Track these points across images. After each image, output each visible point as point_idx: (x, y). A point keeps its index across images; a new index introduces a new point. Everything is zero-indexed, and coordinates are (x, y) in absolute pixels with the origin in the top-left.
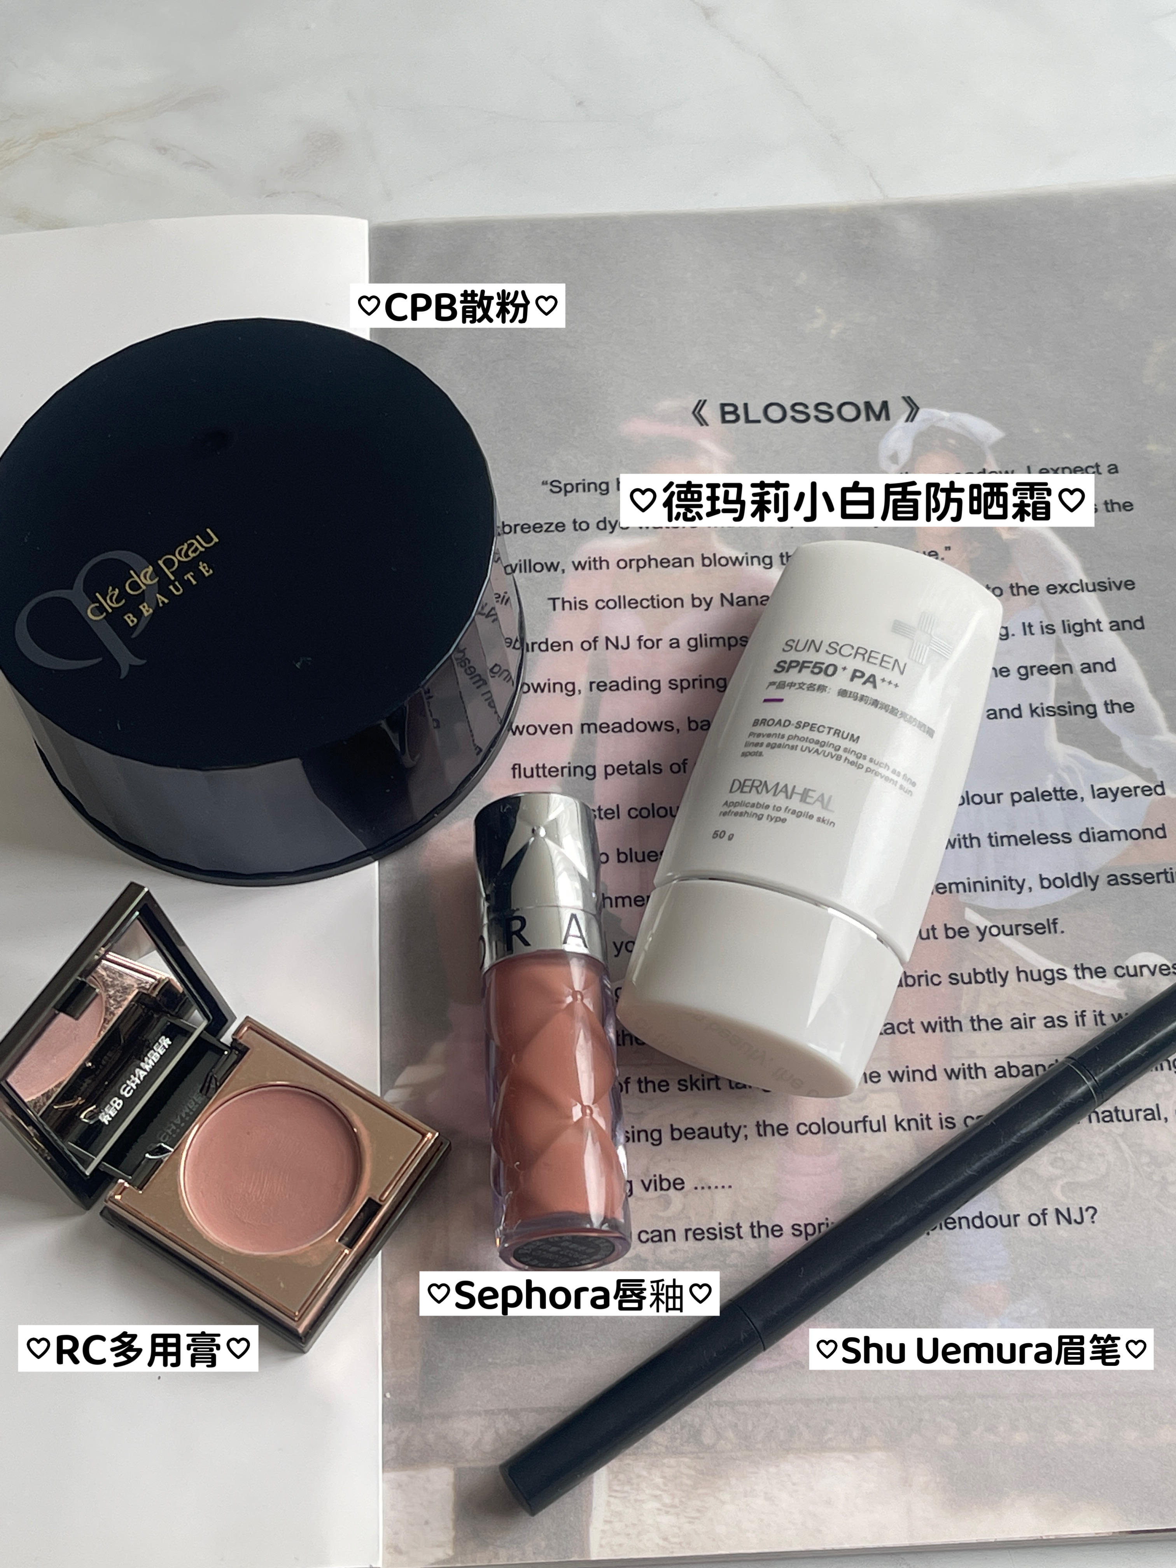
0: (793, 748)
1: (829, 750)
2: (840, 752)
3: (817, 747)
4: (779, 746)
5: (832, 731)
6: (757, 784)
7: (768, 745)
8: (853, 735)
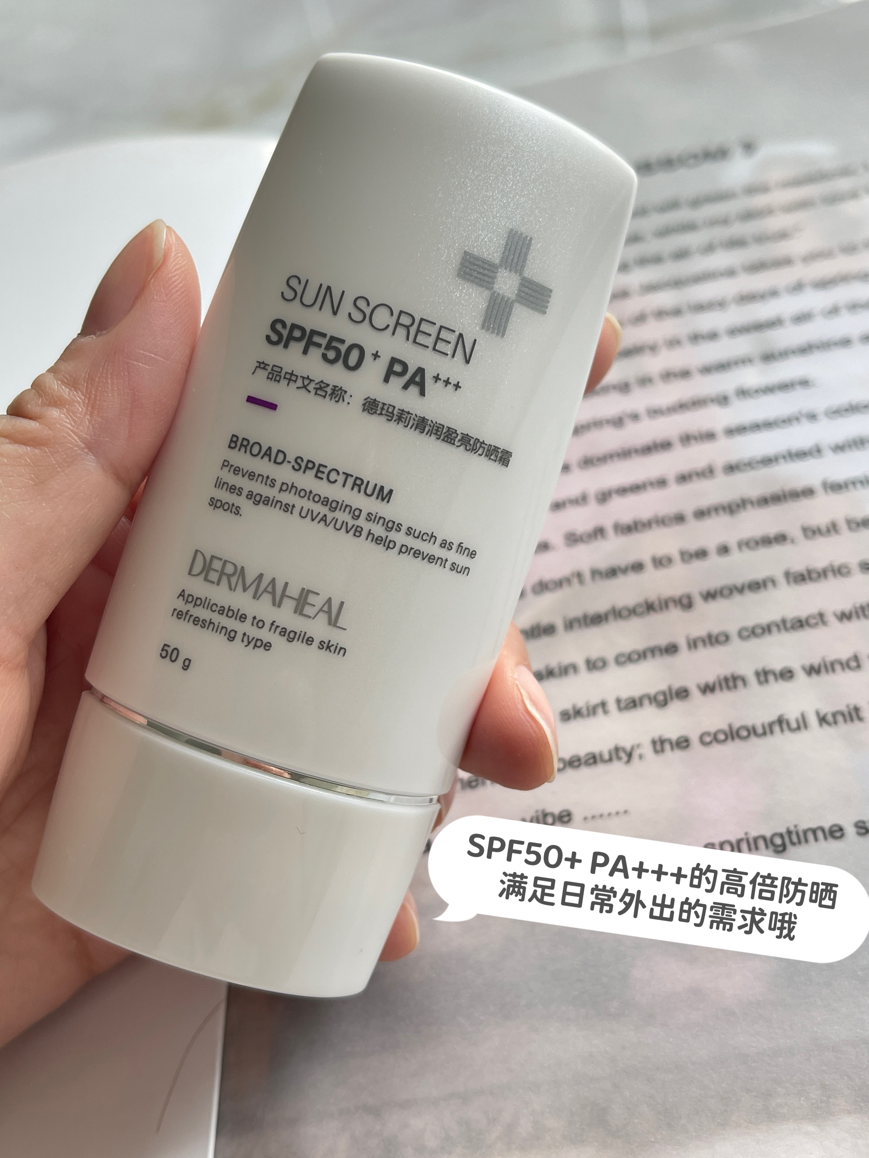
0: (288, 508)
1: (343, 516)
2: (361, 522)
3: (324, 510)
4: (267, 501)
5: (350, 481)
6: (229, 569)
7: (250, 495)
8: (382, 488)
